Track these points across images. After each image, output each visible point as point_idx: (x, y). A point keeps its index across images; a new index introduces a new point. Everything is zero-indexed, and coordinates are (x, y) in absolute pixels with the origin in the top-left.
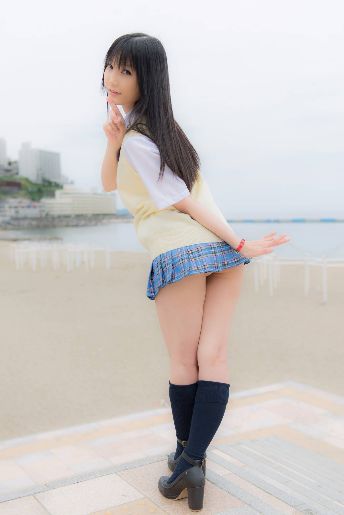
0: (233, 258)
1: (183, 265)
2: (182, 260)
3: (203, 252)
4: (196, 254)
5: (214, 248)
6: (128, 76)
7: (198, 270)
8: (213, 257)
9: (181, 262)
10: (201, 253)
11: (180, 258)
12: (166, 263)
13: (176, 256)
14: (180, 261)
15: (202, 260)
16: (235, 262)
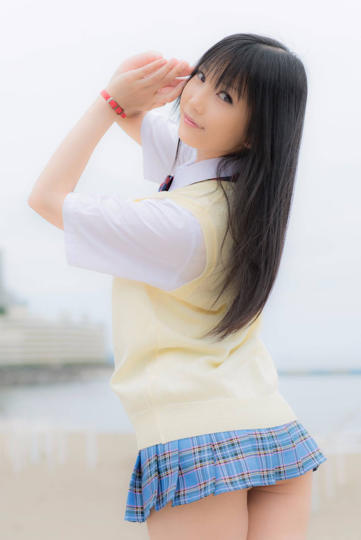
0: (296, 460)
1: (203, 473)
2: (201, 461)
3: (241, 448)
4: (228, 452)
5: (262, 439)
6: (226, 104)
7: (232, 483)
8: (261, 457)
9: (199, 465)
10: (237, 449)
11: (198, 457)
12: (168, 463)
13: (187, 453)
14: (196, 463)
15: (240, 463)
16: (299, 469)
